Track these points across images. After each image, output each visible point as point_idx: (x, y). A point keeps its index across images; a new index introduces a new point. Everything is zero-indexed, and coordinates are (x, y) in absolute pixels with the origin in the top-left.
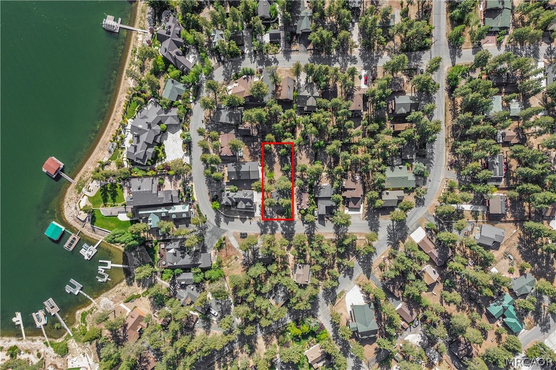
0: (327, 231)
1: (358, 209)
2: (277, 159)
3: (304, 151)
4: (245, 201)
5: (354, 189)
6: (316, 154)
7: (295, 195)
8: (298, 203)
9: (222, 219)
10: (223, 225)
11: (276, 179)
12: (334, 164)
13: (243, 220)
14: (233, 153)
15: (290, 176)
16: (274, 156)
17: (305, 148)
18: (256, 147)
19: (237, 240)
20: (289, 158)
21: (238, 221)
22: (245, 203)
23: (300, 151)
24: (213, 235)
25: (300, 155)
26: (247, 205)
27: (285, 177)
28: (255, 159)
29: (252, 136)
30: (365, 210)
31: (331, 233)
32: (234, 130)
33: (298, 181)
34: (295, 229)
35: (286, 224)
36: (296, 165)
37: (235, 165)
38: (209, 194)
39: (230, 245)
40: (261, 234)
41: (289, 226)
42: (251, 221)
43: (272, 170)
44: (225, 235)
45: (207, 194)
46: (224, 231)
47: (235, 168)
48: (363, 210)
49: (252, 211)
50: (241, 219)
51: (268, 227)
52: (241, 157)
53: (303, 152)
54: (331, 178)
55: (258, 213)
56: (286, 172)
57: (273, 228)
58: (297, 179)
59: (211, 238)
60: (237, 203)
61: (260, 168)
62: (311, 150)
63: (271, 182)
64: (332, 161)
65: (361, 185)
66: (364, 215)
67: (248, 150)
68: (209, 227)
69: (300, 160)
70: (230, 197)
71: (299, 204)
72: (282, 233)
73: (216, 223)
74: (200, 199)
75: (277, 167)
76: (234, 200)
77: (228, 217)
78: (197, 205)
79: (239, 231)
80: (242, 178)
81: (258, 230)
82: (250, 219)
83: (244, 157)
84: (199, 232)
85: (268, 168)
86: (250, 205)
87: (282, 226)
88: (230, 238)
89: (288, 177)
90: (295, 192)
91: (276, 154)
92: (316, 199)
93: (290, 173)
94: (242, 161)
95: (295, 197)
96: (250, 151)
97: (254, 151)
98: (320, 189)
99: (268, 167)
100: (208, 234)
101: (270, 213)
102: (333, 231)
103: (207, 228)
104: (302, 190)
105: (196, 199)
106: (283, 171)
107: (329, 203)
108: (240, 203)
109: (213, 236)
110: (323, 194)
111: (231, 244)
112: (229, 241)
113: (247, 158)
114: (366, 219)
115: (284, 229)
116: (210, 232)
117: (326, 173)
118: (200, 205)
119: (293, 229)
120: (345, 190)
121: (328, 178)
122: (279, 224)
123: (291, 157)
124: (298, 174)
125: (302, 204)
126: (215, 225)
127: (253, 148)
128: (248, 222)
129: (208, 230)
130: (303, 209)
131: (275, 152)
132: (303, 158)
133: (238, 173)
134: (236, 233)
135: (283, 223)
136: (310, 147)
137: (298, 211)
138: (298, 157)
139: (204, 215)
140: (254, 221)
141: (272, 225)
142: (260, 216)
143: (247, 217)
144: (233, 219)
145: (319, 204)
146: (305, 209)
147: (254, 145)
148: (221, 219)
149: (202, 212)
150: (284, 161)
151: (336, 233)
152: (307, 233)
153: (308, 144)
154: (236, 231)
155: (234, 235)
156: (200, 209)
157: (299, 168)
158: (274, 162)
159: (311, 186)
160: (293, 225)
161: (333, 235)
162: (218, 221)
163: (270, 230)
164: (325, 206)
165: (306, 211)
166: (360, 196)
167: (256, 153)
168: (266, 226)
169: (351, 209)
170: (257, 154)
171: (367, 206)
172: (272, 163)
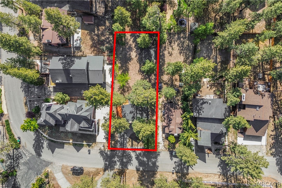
0: (209, 171)
1: (258, 138)
2: (133, 54)
3: (176, 44)
4: (79, 119)
5: (260, 107)
6: (195, 48)
7: (159, 111)
8: (165, 124)
9: (45, 144)
10: (46, 154)
11: (131, 85)
12: (221, 66)
13: (78, 147)
14: (61, 40)
15: (153, 81)
16: (130, 49)
17: (179, 38)
18: (103, 34)
19: (66, 178)
20: (152, 52)
21: (69, 149)
22: (79, 123)
23: (171, 43)
24: (29, 169)
25: (170, 50)
26: (82, 125)
27: (146, 82)
28: (100, 52)
29: (96, 16)
30: (271, 140)
31: (215, 174)
32: (68, 5)
33: (165, 89)
34: (157, 164)
35: (144, 155)
36: (163, 64)
37: (65, 59)
38: (26, 104)
39: (56, 186)
40: (105, 170)
41: (149, 159)
42: (90, 148)
43: (125, 71)
44: (49, 169)
45: (24, 105)
46: (48, 164)
47: (62, 63)
48: (267, 140)
49: (91, 133)
50: (75, 145)
51: (116, 159)
52: (79, 48)
53: (175, 46)
54: (216, 86)
55: (101, 137)
56: (147, 74)
57: (125, 160)
58: (164, 87)
59: (27, 173)
60: (65, 122)
61: (107, 68)
62: (187, 42)
63: (124, 90)
64: (218, 60)
65: (270, 99)
66: (269, 148)
67: (88, 37)
68: (24, 156)
69: (170, 58)
70: (51, 111)
71: (166, 127)
72: (138, 170)
73: (35, 150)
74: (12, 112)
75: (134, 66)
76: (60, 118)
77: (55, 142)
78: (7, 121)
79: (71, 164)
80: (75, 81)
81: (100, 163)
82: (89, 146)
83: (82, 48)
84: (8, 163)
85: (120, 68)
86: (87, 126)
87: (137, 158)
88: (55, 175)
89: (150, 81)
90: (160, 106)
91: (134, 46)
92: (195, 120)
93: (153, 77)
94: (80, 54)
95: (160, 113)
96: (92, 39)
97: (99, 40)
98: (202, 104)
99: (119, 65)
100: (22, 167)
101: (121, 137)
102: (218, 170)
103: (21, 157)
104: (171, 104)
105: (5, 112)
106: (143, 72)
107: (218, 128)
108: (70, 122)
109: (30, 171)
110: (207, 112)
111: (58, 184)
112: (54, 179)
113: (86, 49)
114: (272, 154)
115: (141, 163)
116: (25, 164)
117: (208, 79)
118: (11, 122)
119: (154, 164)
120: (243, 106)
121: (211, 86)
122: (133, 154)
123: (156, 52)
124: (165, 78)
125: (172, 127)
126: (34, 153)
127: (98, 35)
128: (85, 150)
129: (22, 161)
130: (173, 135)
131: (131, 42)
132: (174, 55)
133: (67, 71)
134: (66, 167)
135: (140, 154)
136: (186, 38)
137: (164, 135)
138: (166, 53)
139: (16, 137)
140: (95, 150)
141: (123, 156)
142: (105, 141)
143: (84, 143)
144: (61, 145)
145: (199, 128)
146: (176, 135)
147: (98, 30)
148: (43, 143)
149: (13, 132)
150: (145, 57)
151: (224, 175)
152: (177, 172)
153: (184, 31)
154: (65, 164)
155: (63, 170)
156: (11, 128)
157: (167, 69)
158: (130, 59)
159: (185, 99)
160: (156, 158)
161: (218, 176)
162: (38, 147)
163: (118, 163)
164: (210, 132)
165: (178, 138)
166: (268, 119)
167: (102, 43)
168: (113, 156)
169: (247, 138)
170: (104, 45)
171: (274, 133)
172: (126, 60)
